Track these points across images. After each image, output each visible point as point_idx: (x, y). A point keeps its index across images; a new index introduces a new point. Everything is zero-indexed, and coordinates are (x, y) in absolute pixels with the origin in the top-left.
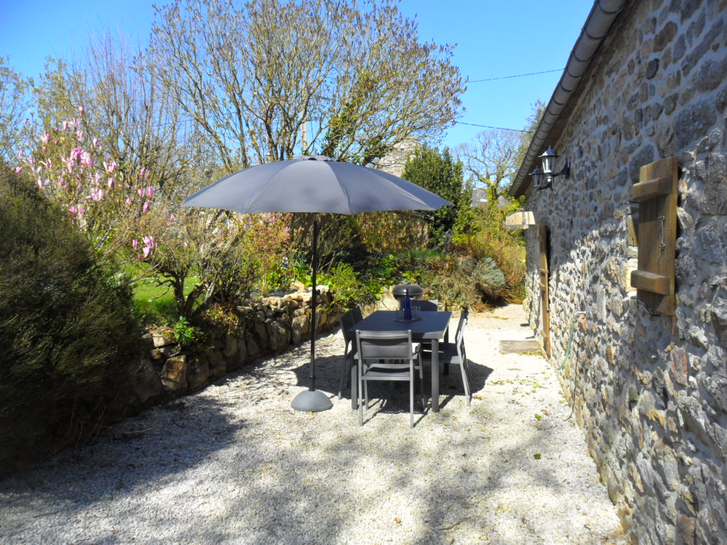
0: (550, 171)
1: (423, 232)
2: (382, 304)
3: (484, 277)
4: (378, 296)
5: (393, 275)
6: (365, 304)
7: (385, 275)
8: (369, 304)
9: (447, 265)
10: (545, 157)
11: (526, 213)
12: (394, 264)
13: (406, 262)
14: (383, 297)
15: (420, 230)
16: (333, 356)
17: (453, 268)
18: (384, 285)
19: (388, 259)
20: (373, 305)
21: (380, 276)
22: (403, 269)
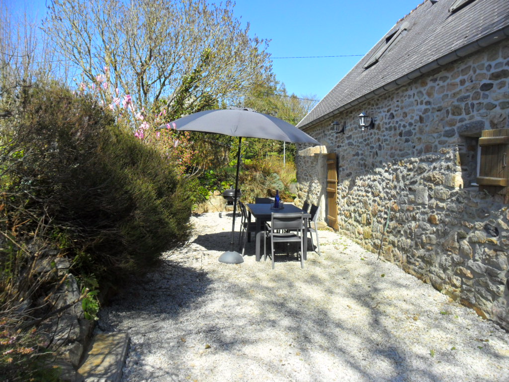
0: (364, 124)
1: (225, 156)
2: (209, 203)
3: (274, 185)
4: (207, 197)
5: (215, 184)
6: (200, 203)
7: (209, 184)
8: (202, 202)
9: (249, 178)
10: (362, 116)
11: (322, 146)
12: (215, 176)
13: (222, 175)
14: (210, 198)
15: (224, 154)
16: (206, 234)
17: (254, 179)
18: (209, 190)
19: (210, 173)
20: (204, 203)
21: (206, 185)
22: (221, 180)
